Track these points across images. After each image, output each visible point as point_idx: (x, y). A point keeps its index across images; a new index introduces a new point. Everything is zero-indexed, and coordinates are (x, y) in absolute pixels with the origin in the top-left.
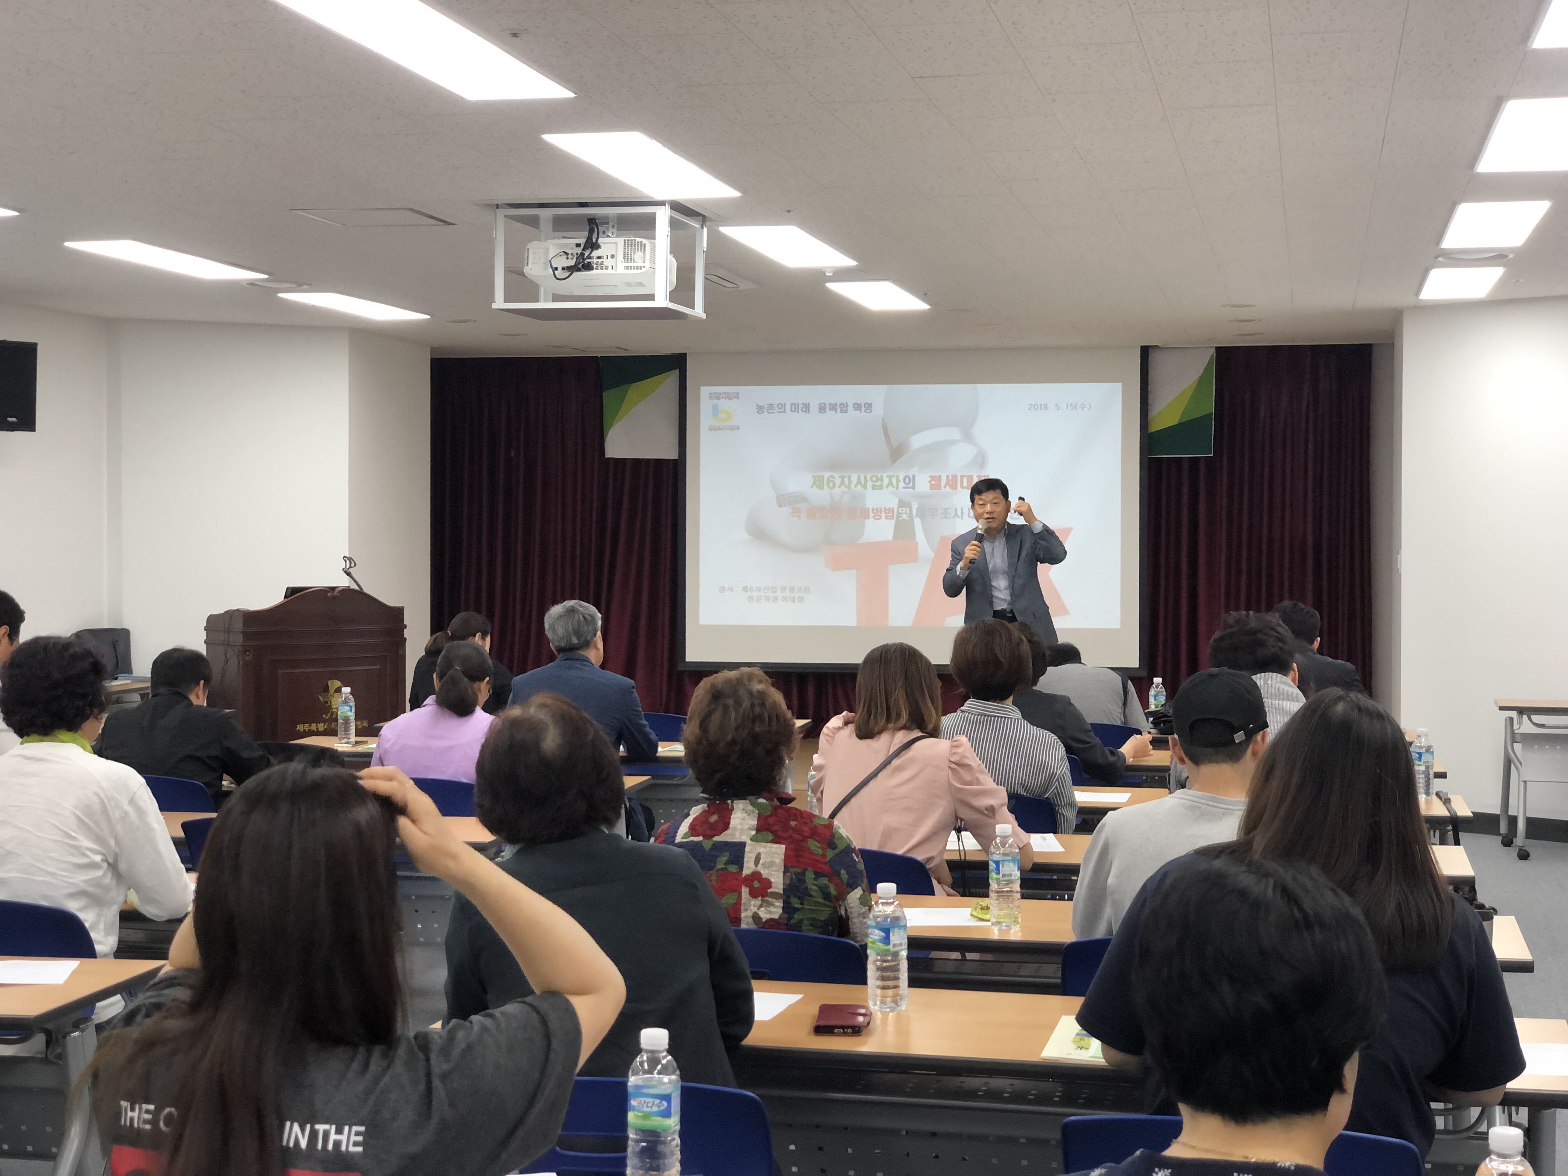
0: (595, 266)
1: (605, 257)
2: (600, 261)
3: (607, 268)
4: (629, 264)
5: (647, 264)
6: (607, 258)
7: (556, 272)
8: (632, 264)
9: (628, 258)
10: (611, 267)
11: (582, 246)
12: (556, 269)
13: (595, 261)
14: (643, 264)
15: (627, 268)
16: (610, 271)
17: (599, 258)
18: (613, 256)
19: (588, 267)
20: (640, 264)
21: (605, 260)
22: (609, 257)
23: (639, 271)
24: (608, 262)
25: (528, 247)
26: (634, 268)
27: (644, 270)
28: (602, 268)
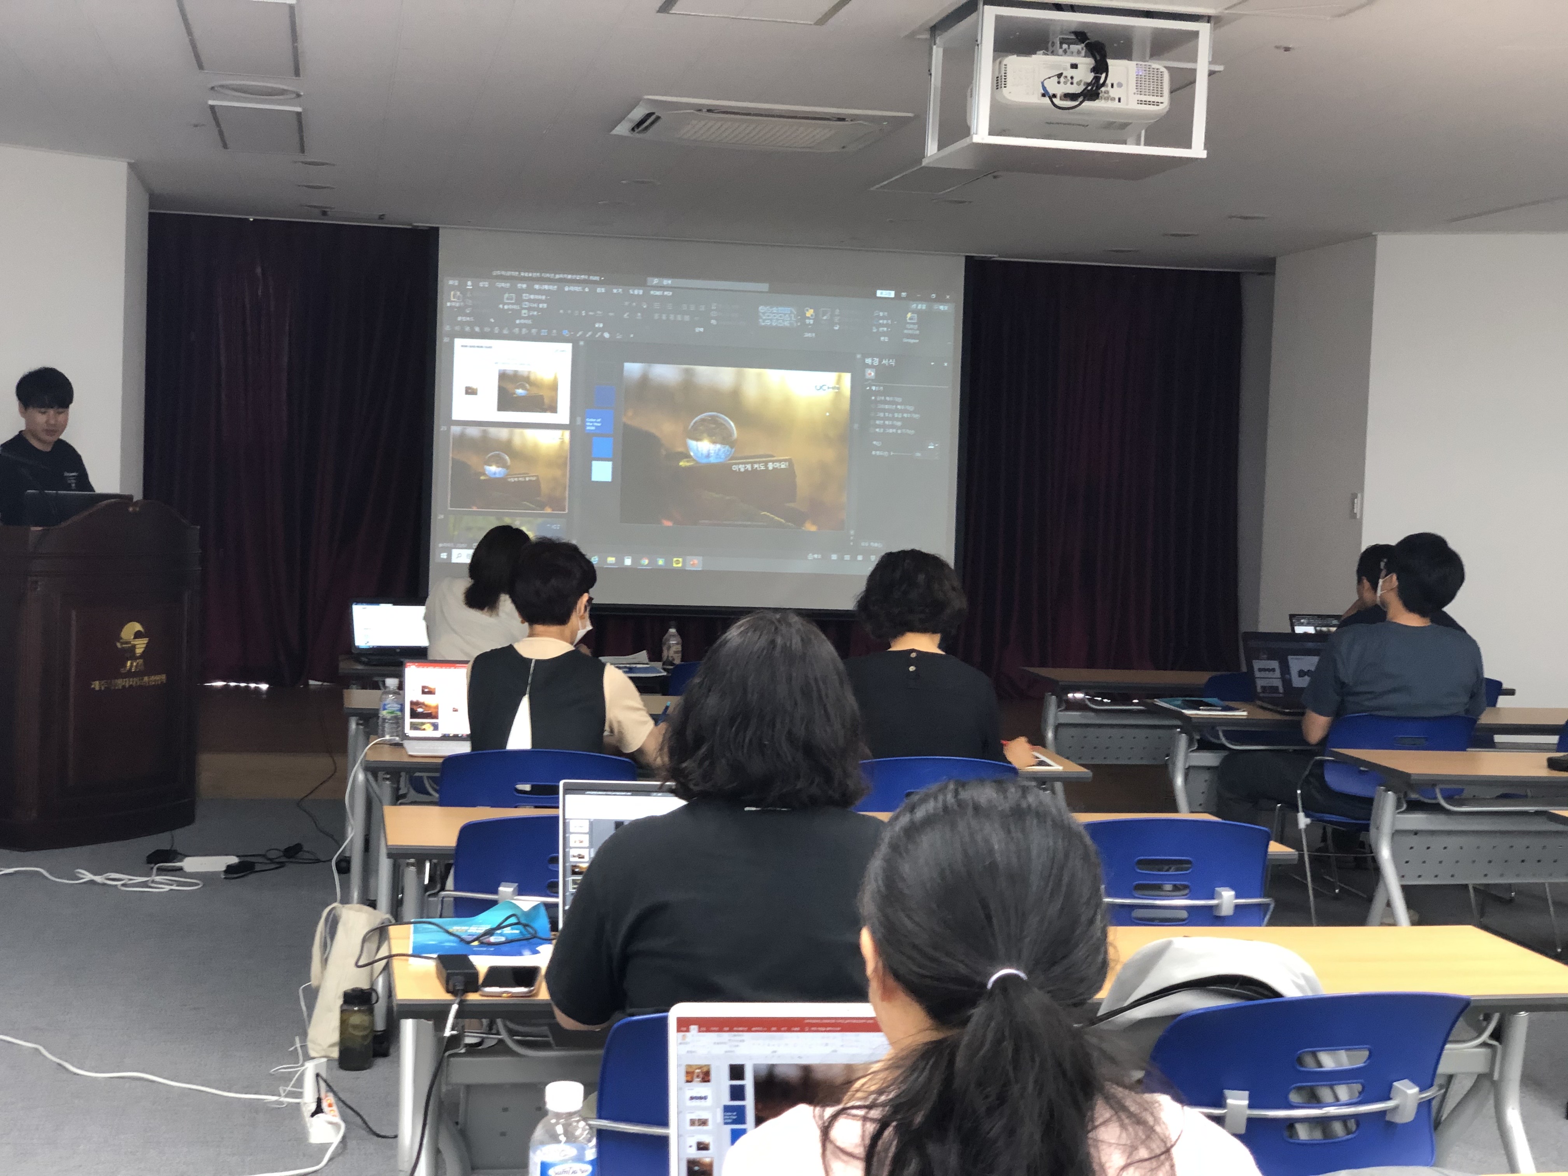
0: (1101, 95)
1: (1110, 85)
2: (1109, 88)
3: (1113, 99)
4: (1144, 98)
5: (1166, 100)
6: (1112, 86)
7: (1054, 100)
8: (1147, 98)
9: (1141, 88)
10: (1117, 100)
11: (1082, 68)
12: (1054, 96)
14: (1159, 99)
15: (1140, 102)
16: (1115, 105)
17: (1103, 85)
18: (1120, 85)
19: (1096, 95)
20: (1156, 99)
22: (1115, 85)
23: (1155, 108)
25: (1004, 63)
26: (1149, 103)
27: (1161, 106)
28: (1107, 99)
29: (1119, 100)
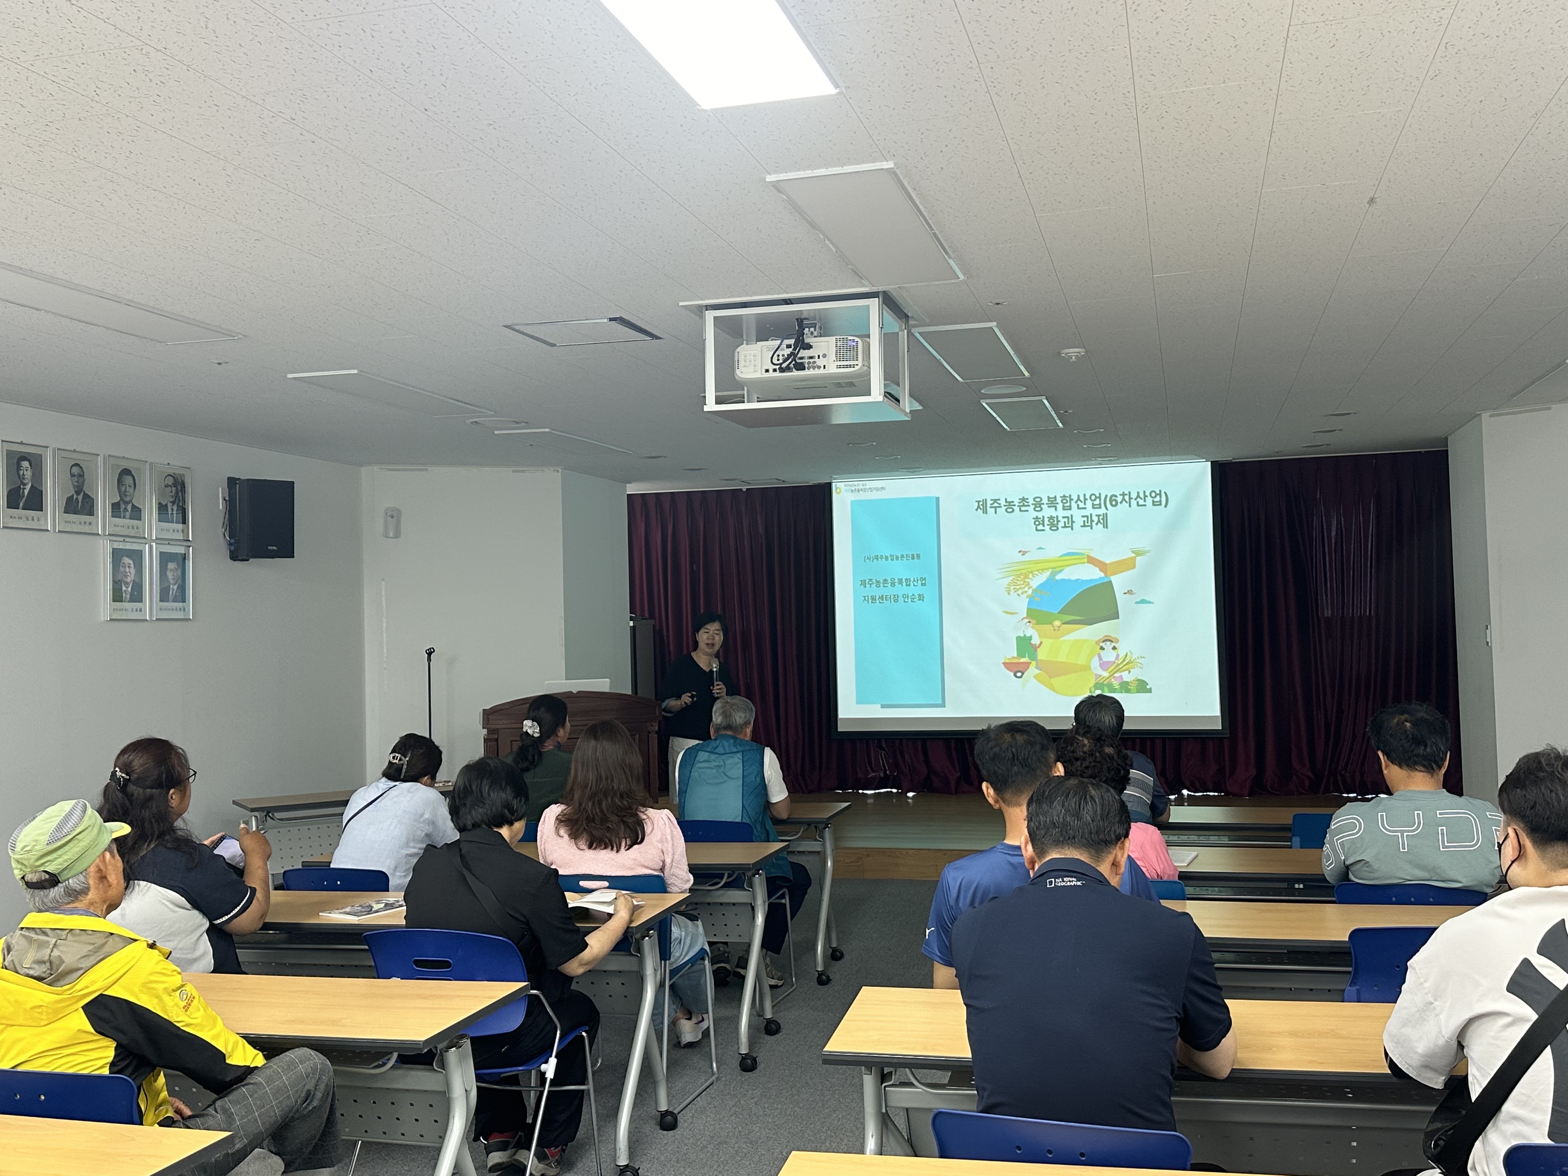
0: (806, 366)
1: (817, 357)
2: (811, 361)
3: (819, 367)
4: (842, 363)
5: (860, 362)
6: (819, 356)
8: (845, 363)
9: (839, 356)
10: (822, 367)
11: (793, 347)
13: (806, 361)
14: (855, 363)
15: (839, 367)
16: (822, 371)
17: (811, 358)
18: (824, 356)
19: (800, 367)
20: (852, 363)
21: (816, 359)
22: (821, 357)
23: (851, 370)
24: (820, 362)
25: (738, 350)
26: (847, 366)
27: (857, 368)
28: (814, 368)
29: (824, 366)
